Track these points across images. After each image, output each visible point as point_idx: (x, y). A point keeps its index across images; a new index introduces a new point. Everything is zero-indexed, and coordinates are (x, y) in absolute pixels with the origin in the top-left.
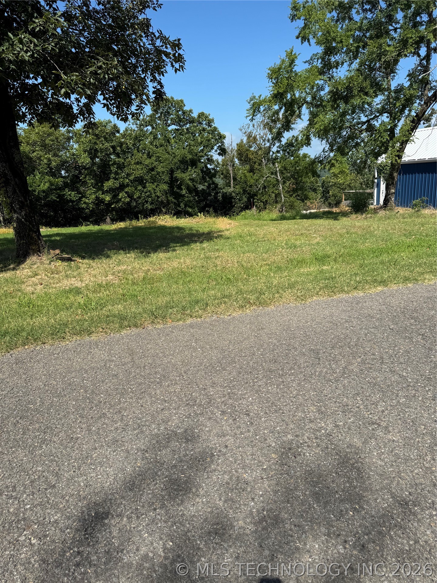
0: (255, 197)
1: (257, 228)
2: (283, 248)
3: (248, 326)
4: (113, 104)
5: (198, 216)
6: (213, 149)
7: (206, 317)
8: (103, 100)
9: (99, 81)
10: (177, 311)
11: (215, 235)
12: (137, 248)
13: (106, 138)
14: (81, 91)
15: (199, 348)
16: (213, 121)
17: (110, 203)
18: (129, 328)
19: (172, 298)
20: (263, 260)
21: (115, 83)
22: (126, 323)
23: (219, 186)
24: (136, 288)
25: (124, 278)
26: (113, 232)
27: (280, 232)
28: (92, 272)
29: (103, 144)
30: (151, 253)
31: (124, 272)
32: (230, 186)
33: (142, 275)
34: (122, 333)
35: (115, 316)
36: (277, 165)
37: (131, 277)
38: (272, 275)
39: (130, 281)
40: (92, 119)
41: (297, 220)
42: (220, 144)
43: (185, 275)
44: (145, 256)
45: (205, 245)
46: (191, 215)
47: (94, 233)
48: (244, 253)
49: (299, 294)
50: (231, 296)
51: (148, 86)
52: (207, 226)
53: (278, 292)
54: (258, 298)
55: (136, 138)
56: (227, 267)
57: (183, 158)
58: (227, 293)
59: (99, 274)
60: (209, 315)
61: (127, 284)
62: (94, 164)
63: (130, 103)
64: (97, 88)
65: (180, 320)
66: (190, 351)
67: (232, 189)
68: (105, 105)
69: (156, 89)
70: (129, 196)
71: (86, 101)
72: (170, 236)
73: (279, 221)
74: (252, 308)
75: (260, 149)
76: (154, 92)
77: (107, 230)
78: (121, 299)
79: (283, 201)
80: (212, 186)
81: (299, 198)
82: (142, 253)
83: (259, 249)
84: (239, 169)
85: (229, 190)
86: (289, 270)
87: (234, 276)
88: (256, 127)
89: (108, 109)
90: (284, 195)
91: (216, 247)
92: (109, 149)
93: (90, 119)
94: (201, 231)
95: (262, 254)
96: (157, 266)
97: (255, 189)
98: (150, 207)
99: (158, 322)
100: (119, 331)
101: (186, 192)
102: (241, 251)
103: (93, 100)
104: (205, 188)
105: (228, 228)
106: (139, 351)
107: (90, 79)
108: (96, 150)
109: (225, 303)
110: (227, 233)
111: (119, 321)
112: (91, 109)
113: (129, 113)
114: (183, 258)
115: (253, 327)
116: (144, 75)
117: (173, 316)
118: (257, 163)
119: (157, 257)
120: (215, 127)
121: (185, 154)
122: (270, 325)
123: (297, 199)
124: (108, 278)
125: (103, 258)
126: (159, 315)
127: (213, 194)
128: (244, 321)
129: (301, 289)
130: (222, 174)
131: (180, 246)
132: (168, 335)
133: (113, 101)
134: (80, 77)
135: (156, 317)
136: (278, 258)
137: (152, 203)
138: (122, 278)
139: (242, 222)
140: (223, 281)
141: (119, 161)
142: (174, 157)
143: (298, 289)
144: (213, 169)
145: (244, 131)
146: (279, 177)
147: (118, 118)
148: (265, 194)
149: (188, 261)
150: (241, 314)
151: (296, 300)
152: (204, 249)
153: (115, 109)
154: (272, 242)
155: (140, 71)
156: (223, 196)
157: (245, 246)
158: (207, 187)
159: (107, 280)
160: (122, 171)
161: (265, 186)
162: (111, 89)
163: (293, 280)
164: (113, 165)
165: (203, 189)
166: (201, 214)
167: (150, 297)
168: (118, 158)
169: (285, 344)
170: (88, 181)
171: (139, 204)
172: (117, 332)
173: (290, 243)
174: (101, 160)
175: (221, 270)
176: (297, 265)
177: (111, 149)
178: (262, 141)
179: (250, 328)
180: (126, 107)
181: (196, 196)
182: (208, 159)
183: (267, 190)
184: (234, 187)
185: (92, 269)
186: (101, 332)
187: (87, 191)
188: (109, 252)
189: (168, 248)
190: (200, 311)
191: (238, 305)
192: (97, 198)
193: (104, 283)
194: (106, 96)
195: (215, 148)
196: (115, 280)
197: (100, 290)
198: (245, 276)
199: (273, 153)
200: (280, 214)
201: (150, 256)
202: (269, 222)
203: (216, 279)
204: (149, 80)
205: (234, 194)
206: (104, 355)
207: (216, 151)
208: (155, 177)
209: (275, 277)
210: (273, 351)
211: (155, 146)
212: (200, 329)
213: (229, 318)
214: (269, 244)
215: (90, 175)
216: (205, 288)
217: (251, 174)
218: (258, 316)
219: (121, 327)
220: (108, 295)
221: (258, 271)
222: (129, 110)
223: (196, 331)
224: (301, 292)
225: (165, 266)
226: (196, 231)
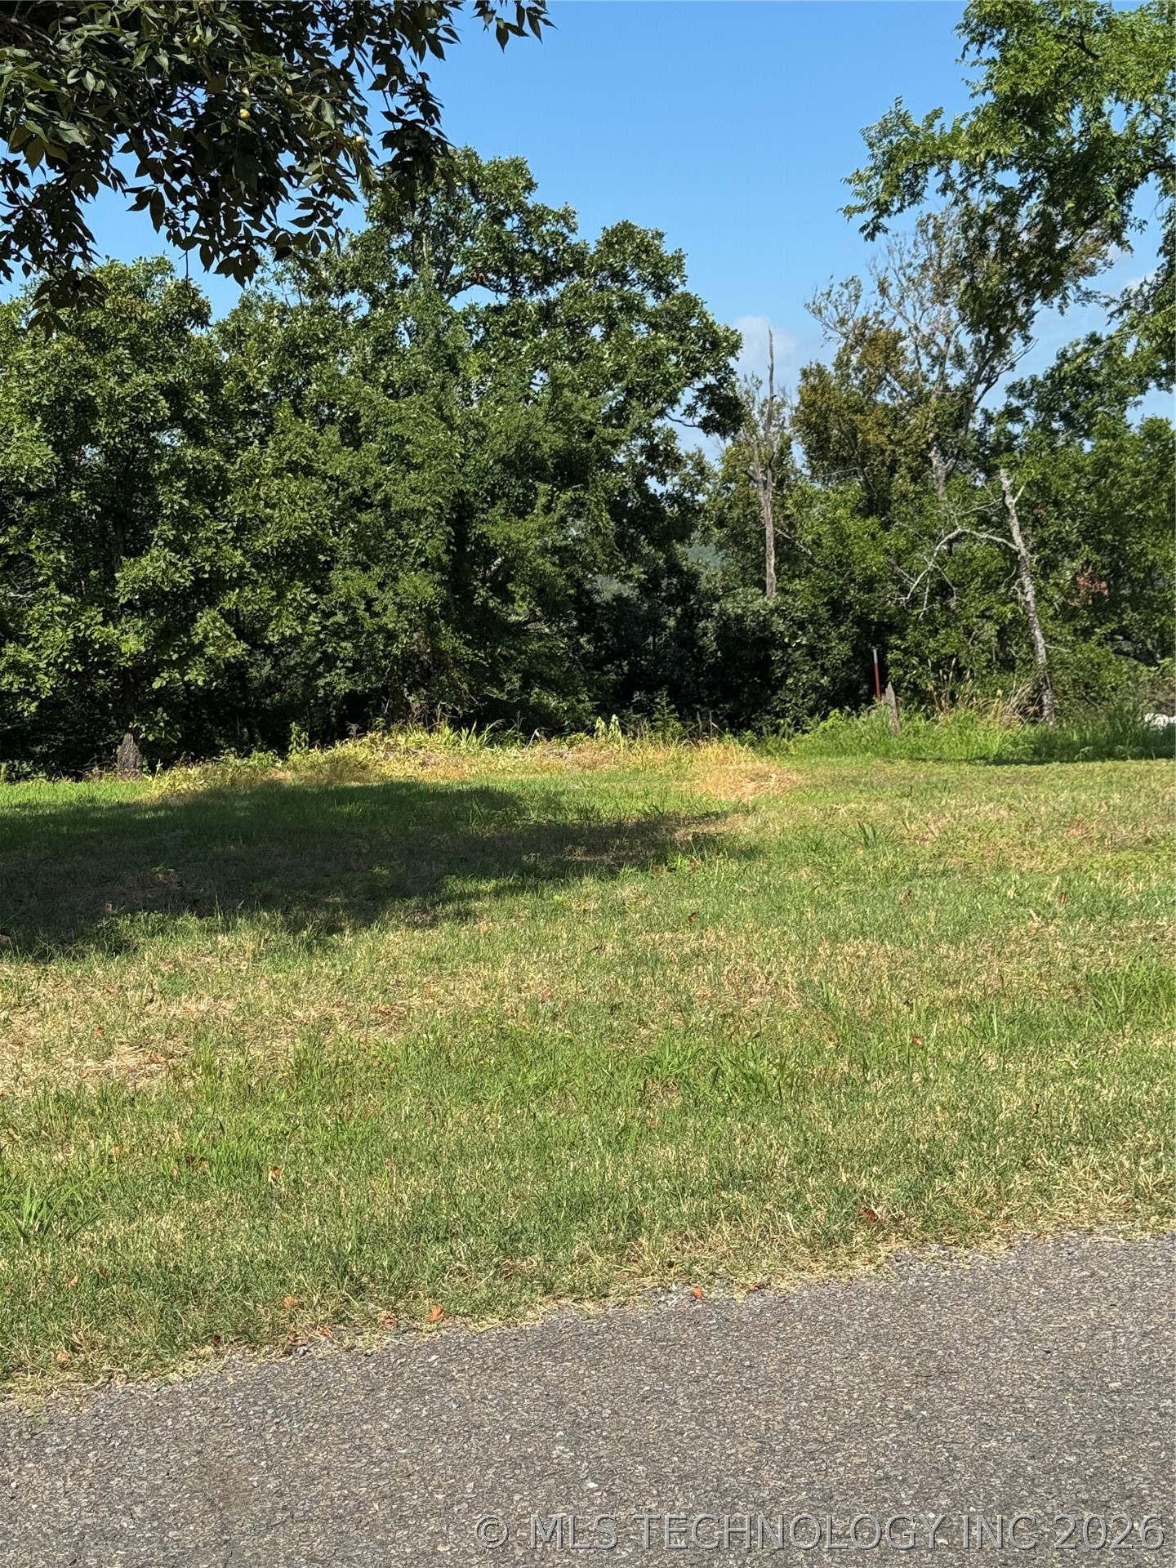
0: (894, 640)
1: (906, 802)
2: (1046, 913)
3: (863, 1356)
4: (187, 191)
5: (591, 731)
6: (677, 401)
7: (628, 1294)
8: (140, 173)
9: (127, 83)
10: (474, 1257)
11: (679, 835)
12: (267, 902)
13: (137, 350)
14: (38, 130)
15: (591, 1476)
16: (679, 267)
17: (144, 669)
18: (209, 1349)
19: (449, 1181)
20: (942, 978)
21: (200, 96)
22: (196, 1318)
23: (703, 585)
24: (256, 1120)
25: (194, 1066)
26: (149, 815)
27: (1029, 827)
28: (32, 1031)
29: (123, 379)
30: (341, 930)
31: (199, 1031)
32: (761, 584)
33: (289, 1047)
34: (173, 1377)
35: (140, 1278)
36: (1005, 479)
37: (235, 1058)
38: (992, 1062)
39: (227, 1083)
40: (77, 262)
41: (1121, 764)
42: (710, 379)
43: (516, 1050)
44: (309, 947)
45: (629, 887)
46: (554, 728)
47: (55, 819)
48: (834, 938)
49: (1145, 1179)
50: (768, 1178)
51: (363, 111)
52: (636, 787)
53: (1027, 1164)
54: (916, 1194)
55: (291, 347)
56: (746, 1010)
57: (519, 448)
58: (743, 1159)
59: (70, 1042)
60: (647, 1281)
61: (212, 1098)
62: (70, 471)
63: (269, 190)
64: (111, 116)
65: (488, 1305)
66: (541, 1493)
67: (772, 599)
68: (144, 198)
69: (399, 126)
70: (241, 635)
71: (52, 175)
72: (445, 837)
73: (1023, 768)
74: (883, 1250)
75: (921, 399)
76: (389, 140)
77: (120, 805)
78: (177, 1184)
79: (1041, 660)
80: (664, 583)
81: (1127, 647)
82: (295, 927)
83: (915, 920)
84: (806, 502)
85: (756, 606)
86: (1085, 1041)
87: (782, 1067)
88: (894, 292)
89: (158, 218)
90: (1044, 630)
91: (689, 905)
92: (154, 402)
93: (69, 259)
94: (605, 812)
95: (934, 944)
96: (371, 1000)
97: (890, 599)
98: (344, 686)
99: (371, 1319)
100: (156, 1365)
101: (533, 612)
102: (822, 926)
103: (88, 173)
104: (628, 591)
105: (749, 799)
106: (262, 1484)
107: (81, 74)
108: (87, 408)
109: (735, 1214)
110: (745, 829)
111: (158, 1304)
112: (74, 215)
113: (265, 235)
114: (508, 959)
115: (893, 1362)
116: (344, 52)
117: (449, 1286)
118: (903, 471)
119: (371, 951)
120: (686, 298)
121: (529, 426)
122: (985, 1355)
123: (1118, 652)
124: (112, 1063)
125: (95, 957)
126: (373, 1278)
127: (672, 623)
128: (839, 1325)
129: (1156, 1149)
130: (721, 523)
131: (498, 893)
132: (421, 1392)
133: (186, 180)
134: (36, 64)
135: (359, 1290)
136: (1020, 972)
137: (356, 667)
138: (185, 1063)
139: (825, 768)
140: (721, 1090)
141: (199, 460)
142: (479, 442)
143: (1139, 1152)
144: (675, 499)
145: (832, 315)
146: (1018, 539)
147: (207, 260)
148: (946, 625)
149: (536, 978)
150: (823, 1283)
151: (1128, 1209)
152: (623, 913)
153: (194, 216)
154: (989, 879)
155: (322, 36)
156: (723, 635)
157: (840, 901)
158: (641, 586)
159: (107, 1073)
160: (213, 509)
161: (942, 583)
162: (177, 122)
163: (1108, 1095)
164: (165, 477)
165: (618, 598)
166: (608, 722)
167: (331, 1173)
168: (197, 445)
169: (1073, 1471)
170: (38, 557)
171: (291, 670)
172: (147, 1366)
173: (1085, 888)
174: (111, 454)
175: (714, 1030)
176: (1129, 1010)
177: (163, 403)
178: (926, 361)
179: (875, 1368)
180: (248, 211)
181: (581, 630)
182: (651, 452)
183: (953, 603)
184: (783, 591)
185: (33, 1014)
186: (63, 1367)
187: (31, 605)
188: (123, 923)
189: (434, 905)
190: (599, 1261)
191: (806, 1233)
192: (81, 646)
193: (91, 1088)
194: (155, 155)
195: (687, 396)
196: (151, 1075)
197: (69, 1127)
198: (843, 1066)
199: (989, 419)
200: (1030, 730)
201: (336, 948)
202: (966, 767)
203: (683, 1081)
204: (370, 79)
205: (779, 625)
206: (74, 1504)
207: (691, 410)
208: (379, 537)
209: (1007, 1079)
210: (1005, 1507)
211: (386, 387)
212: (594, 1364)
213: (757, 1302)
214: (970, 888)
215: (52, 526)
216: (626, 1129)
217: (873, 522)
218: (918, 1296)
219: (168, 1340)
220: (106, 1160)
221: (914, 1037)
222: (263, 221)
223: (575, 1377)
224: (1158, 1165)
225: (415, 1002)
226: (580, 811)
